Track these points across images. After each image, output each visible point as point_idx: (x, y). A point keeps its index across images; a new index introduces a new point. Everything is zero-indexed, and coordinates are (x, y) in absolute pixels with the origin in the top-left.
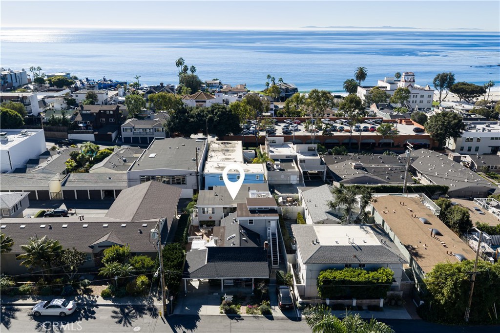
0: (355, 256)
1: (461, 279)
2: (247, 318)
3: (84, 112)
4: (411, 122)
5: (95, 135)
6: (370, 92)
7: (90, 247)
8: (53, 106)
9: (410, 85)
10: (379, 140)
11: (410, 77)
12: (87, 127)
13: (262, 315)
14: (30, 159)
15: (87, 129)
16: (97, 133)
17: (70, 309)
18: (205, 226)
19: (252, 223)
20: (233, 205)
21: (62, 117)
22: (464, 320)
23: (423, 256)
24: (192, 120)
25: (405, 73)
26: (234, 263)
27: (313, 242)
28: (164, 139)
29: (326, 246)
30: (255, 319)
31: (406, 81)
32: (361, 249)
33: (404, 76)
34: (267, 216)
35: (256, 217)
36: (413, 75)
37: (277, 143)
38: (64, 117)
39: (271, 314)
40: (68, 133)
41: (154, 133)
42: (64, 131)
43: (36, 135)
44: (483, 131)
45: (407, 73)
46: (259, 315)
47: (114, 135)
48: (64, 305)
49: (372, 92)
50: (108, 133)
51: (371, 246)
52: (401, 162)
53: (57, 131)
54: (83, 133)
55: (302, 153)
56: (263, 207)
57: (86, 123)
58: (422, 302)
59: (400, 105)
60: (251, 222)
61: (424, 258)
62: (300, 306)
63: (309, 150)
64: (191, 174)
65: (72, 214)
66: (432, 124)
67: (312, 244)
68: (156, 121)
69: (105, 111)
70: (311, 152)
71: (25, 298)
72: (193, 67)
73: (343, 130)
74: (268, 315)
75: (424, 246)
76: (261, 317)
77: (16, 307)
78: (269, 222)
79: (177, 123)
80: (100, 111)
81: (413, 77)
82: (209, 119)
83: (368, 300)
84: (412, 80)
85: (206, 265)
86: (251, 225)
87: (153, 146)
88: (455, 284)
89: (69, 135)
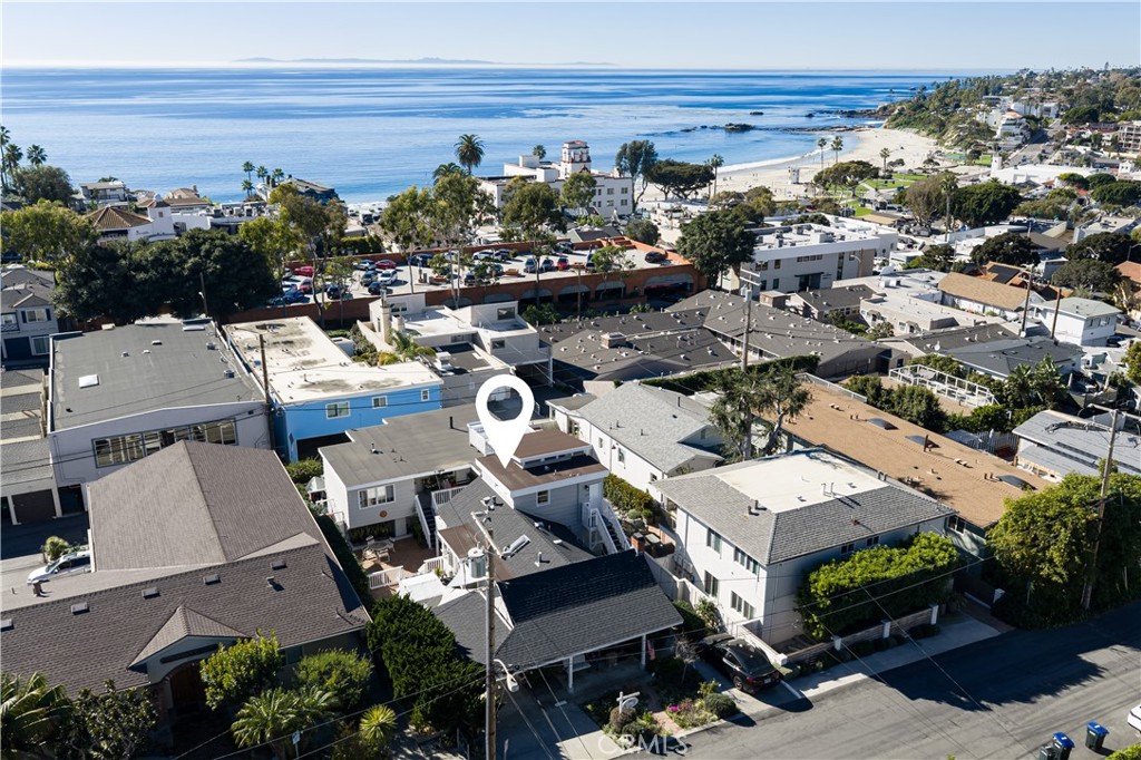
0: (856, 522)
1: (1084, 521)
2: (696, 740)
4: (629, 242)
6: (506, 188)
7: (133, 668)
9: (585, 168)
10: (596, 285)
11: (579, 151)
13: (723, 721)
18: (371, 541)
19: (546, 499)
20: (442, 467)
22: (1082, 607)
23: (946, 494)
24: (142, 276)
25: (570, 143)
26: (582, 608)
27: (750, 508)
28: (80, 335)
29: (788, 513)
30: (714, 737)
31: (573, 161)
32: (858, 504)
33: (567, 151)
34: (581, 473)
35: (560, 482)
36: (586, 147)
37: (409, 310)
39: (738, 711)
44: (780, 246)
45: (573, 143)
46: (716, 723)
49: (511, 188)
51: (871, 492)
52: (681, 322)
56: (557, 453)
58: (999, 592)
59: (585, 211)
60: (542, 496)
61: (951, 497)
62: (789, 671)
63: (501, 317)
64: (251, 412)
66: (696, 241)
67: (748, 515)
68: (18, 291)
70: (505, 320)
72: (36, 148)
73: (503, 273)
74: (734, 716)
75: (930, 473)
76: (725, 726)
78: (586, 487)
79: (101, 289)
81: (584, 151)
82: (190, 269)
83: (910, 617)
84: (585, 159)
85: (513, 632)
86: (542, 504)
87: (58, 357)
88: (1075, 533)
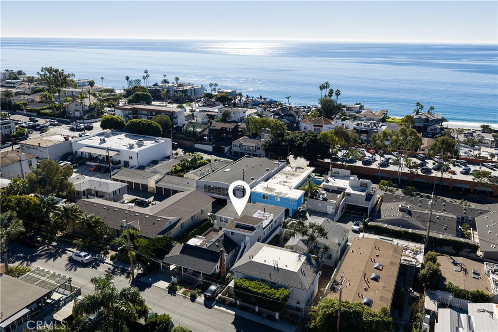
0: (270, 275)
2: (179, 296)
3: (212, 128)
5: (213, 147)
8: (197, 120)
10: (475, 187)
12: (210, 140)
13: (190, 297)
14: (154, 160)
15: (210, 141)
16: (214, 145)
17: (86, 260)
19: (233, 235)
21: (192, 130)
30: (183, 299)
32: (278, 271)
34: (244, 231)
35: (237, 231)
37: (340, 174)
38: (194, 130)
39: (196, 298)
40: (195, 143)
41: (256, 151)
42: (192, 141)
43: (165, 143)
47: (226, 149)
48: (85, 256)
50: (223, 147)
53: (188, 140)
54: (205, 144)
55: (353, 188)
56: (246, 224)
57: (210, 136)
60: (232, 233)
62: (218, 299)
63: (361, 185)
65: (153, 204)
67: (249, 258)
69: (226, 128)
71: (73, 248)
74: (193, 298)
75: (348, 284)
76: (188, 298)
77: (66, 251)
78: (245, 236)
80: (222, 128)
83: (267, 310)
85: (177, 255)
86: (232, 236)
87: (238, 162)
89: (195, 144)
